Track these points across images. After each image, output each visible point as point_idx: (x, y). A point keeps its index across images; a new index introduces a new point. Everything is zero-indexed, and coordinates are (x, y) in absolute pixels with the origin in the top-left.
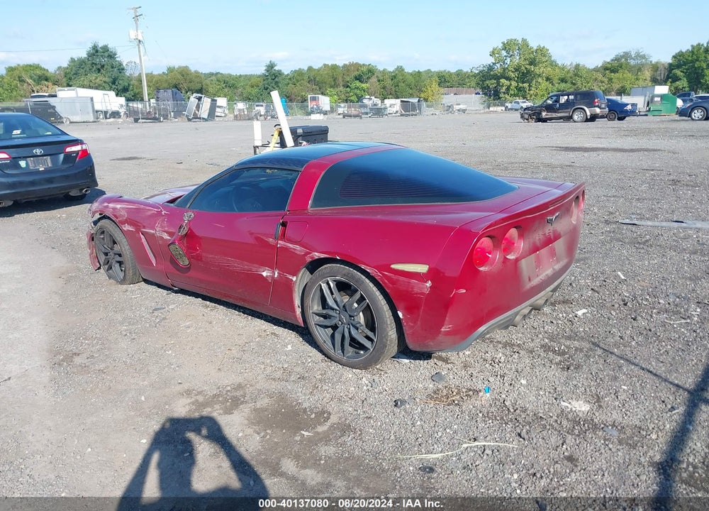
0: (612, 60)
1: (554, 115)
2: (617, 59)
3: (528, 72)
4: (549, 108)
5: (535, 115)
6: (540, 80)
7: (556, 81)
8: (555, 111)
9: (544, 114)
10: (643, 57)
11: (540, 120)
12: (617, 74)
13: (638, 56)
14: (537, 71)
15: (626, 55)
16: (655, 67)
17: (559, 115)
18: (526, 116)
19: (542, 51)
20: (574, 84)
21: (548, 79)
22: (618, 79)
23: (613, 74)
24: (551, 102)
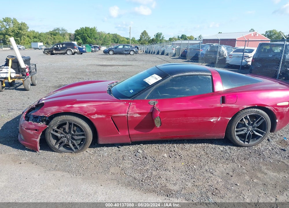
0: (53, 31)
1: (59, 52)
2: (55, 30)
3: (19, 33)
4: (57, 49)
5: (51, 52)
6: (25, 37)
7: (32, 38)
8: (59, 50)
9: (54, 51)
10: (65, 30)
11: (52, 54)
12: (56, 36)
13: (63, 30)
14: (22, 32)
15: (58, 29)
16: (70, 35)
17: (61, 52)
18: (46, 52)
19: (23, 24)
20: (40, 39)
21: (28, 36)
22: (57, 38)
23: (54, 36)
24: (56, 47)
